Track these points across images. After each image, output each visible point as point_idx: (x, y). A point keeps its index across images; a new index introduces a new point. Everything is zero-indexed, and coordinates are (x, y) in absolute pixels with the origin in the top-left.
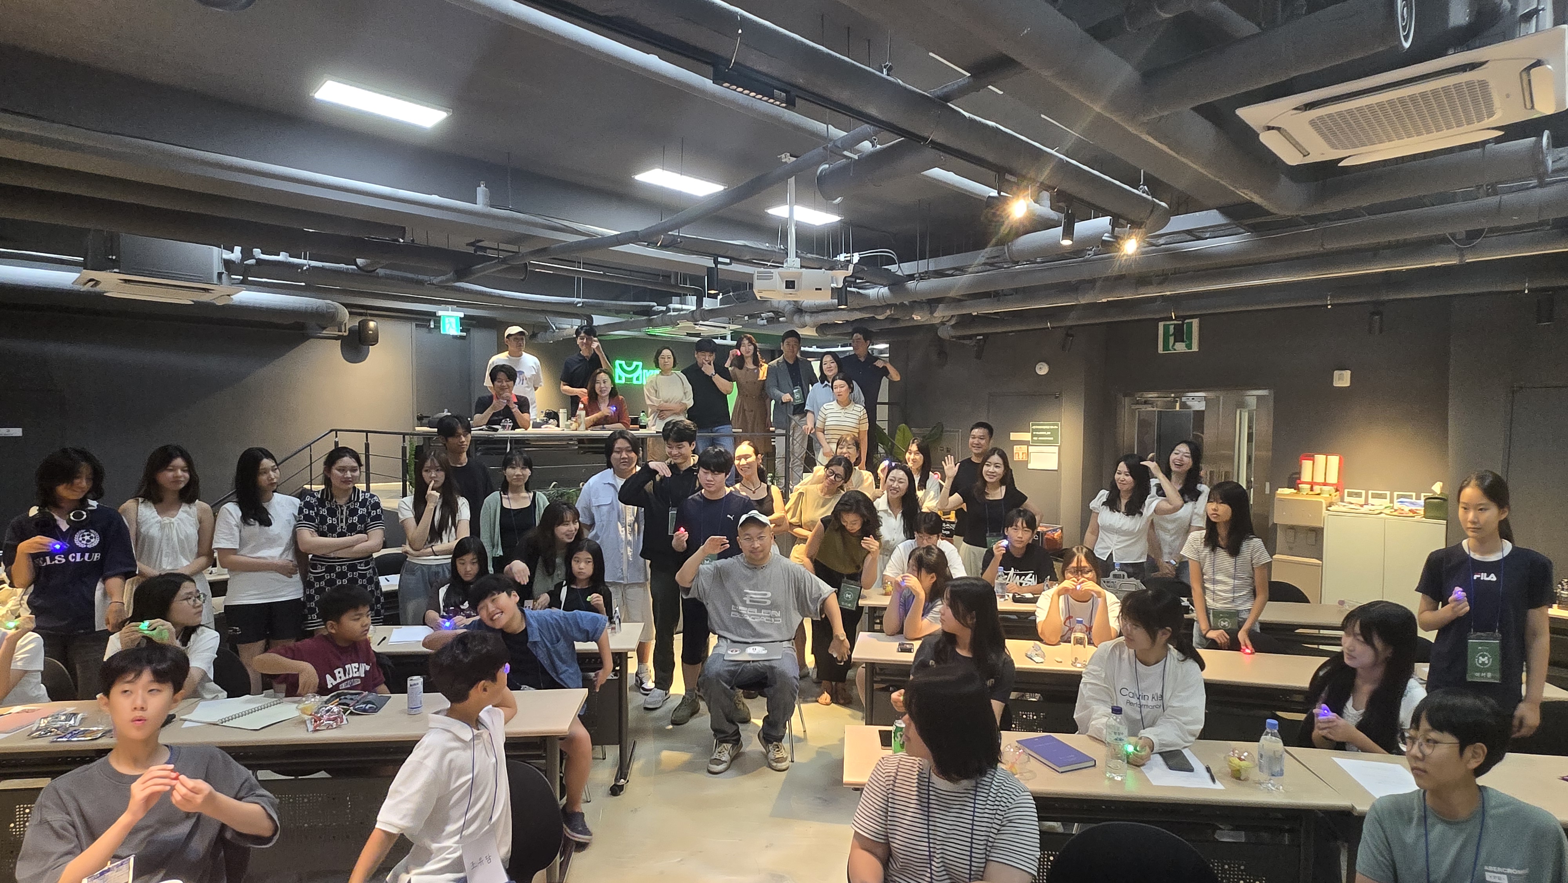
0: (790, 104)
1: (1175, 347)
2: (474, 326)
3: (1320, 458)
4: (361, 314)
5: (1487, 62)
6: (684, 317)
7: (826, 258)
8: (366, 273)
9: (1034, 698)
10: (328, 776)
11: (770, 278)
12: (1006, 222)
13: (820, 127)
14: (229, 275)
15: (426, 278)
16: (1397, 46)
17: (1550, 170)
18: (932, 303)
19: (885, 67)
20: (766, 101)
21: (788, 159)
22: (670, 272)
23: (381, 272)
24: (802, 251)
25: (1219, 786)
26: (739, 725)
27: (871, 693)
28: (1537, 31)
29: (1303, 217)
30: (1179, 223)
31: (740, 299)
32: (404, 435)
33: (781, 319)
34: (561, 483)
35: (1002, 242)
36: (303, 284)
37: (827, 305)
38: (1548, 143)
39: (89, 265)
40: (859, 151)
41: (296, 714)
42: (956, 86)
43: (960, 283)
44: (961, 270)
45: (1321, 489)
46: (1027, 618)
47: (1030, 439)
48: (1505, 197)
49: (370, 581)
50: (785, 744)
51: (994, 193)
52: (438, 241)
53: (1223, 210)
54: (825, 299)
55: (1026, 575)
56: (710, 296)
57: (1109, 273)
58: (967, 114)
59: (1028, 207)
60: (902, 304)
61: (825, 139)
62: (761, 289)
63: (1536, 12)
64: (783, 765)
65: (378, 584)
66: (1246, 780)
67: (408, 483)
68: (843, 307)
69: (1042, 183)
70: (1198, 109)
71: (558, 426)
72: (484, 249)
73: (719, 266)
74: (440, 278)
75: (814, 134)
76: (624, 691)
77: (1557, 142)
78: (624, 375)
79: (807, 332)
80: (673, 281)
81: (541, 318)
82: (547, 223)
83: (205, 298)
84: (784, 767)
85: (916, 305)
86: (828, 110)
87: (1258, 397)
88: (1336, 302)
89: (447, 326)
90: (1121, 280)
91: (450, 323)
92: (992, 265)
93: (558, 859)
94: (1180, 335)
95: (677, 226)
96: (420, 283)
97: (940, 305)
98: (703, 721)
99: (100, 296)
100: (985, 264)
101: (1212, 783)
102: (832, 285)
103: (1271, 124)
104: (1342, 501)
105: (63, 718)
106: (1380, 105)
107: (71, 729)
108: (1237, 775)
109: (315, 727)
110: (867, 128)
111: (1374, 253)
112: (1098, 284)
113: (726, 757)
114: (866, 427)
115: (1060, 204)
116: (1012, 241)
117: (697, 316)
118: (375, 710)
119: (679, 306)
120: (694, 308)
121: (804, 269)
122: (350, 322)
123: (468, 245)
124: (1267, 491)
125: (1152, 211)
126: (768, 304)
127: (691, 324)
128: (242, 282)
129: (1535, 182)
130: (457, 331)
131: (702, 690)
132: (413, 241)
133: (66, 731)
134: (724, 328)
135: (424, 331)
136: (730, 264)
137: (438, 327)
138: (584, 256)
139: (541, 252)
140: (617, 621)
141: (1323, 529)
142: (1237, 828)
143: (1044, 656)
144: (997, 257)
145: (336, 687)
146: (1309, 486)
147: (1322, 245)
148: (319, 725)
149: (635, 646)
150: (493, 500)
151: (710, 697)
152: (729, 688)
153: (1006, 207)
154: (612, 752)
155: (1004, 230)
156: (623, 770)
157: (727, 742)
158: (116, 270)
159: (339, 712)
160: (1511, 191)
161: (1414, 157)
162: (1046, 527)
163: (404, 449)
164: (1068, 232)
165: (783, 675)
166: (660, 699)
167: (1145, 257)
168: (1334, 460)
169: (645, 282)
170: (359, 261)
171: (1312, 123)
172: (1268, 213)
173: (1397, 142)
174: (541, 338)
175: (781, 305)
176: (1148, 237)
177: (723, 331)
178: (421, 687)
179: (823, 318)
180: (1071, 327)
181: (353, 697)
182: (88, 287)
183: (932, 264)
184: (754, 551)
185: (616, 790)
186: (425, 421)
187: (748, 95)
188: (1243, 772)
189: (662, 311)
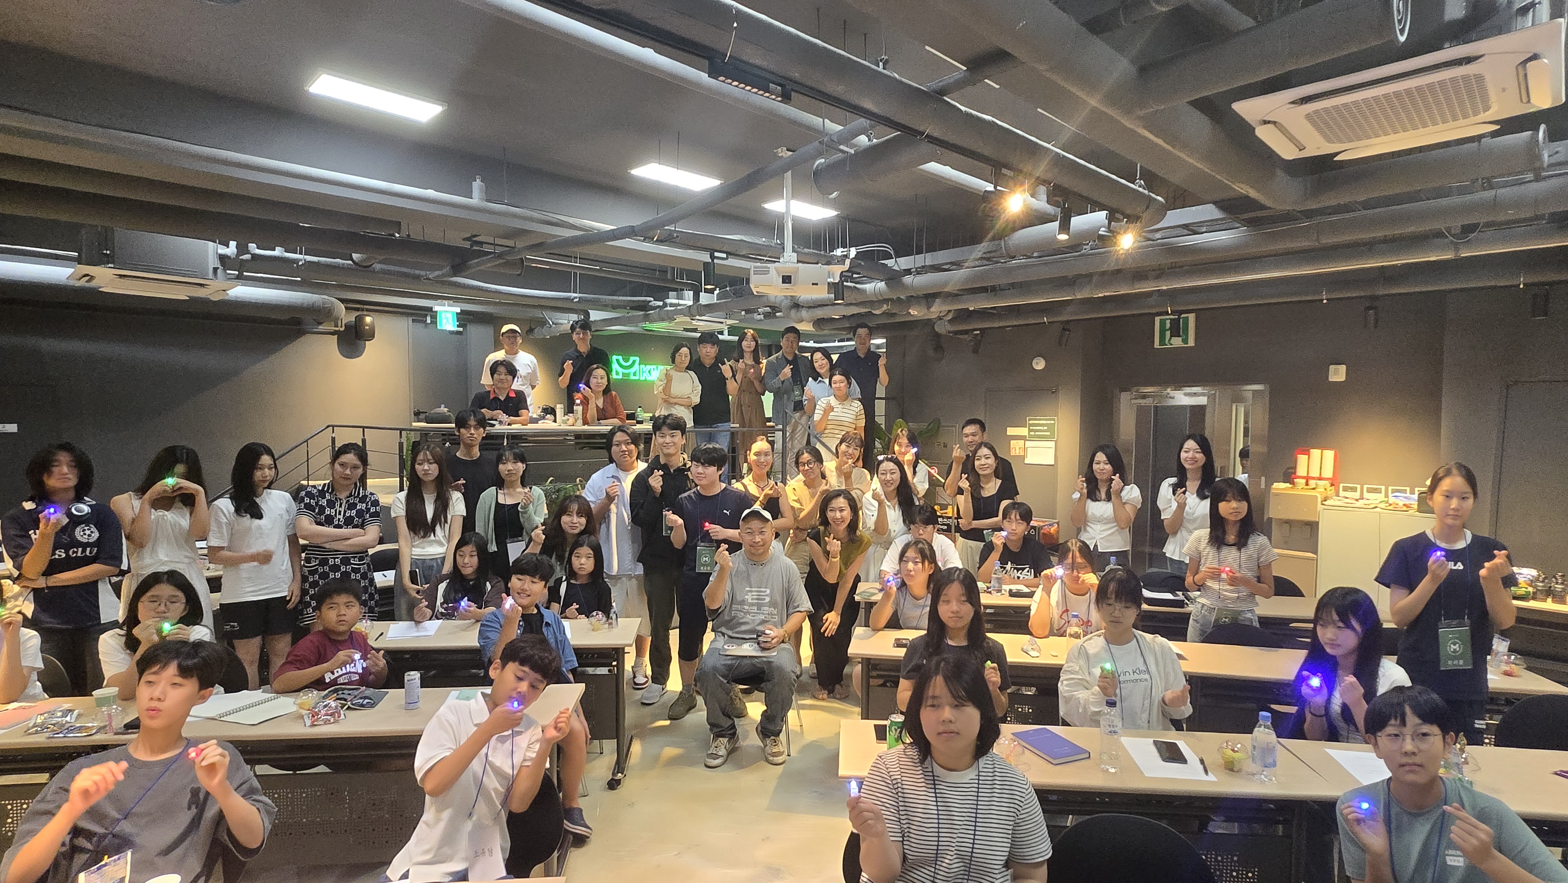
0: (786, 98)
1: (1172, 341)
2: (470, 321)
3: (1315, 453)
4: (357, 309)
5: (1481, 56)
6: (681, 312)
7: (822, 253)
8: (362, 268)
9: (1031, 692)
10: (328, 770)
11: (767, 272)
12: (1002, 216)
13: (816, 121)
14: (225, 270)
15: (423, 273)
16: (1392, 41)
17: (1545, 165)
18: (929, 298)
19: (881, 61)
20: (762, 95)
21: (784, 153)
22: (667, 267)
23: (378, 267)
24: (799, 245)
25: (1211, 777)
26: (735, 719)
27: (867, 687)
28: (1533, 25)
29: (1299, 212)
30: (1175, 217)
31: (738, 294)
32: (401, 430)
33: (778, 314)
34: (558, 479)
35: (1000, 236)
36: (299, 279)
37: (822, 300)
38: (1544, 139)
39: (84, 261)
40: (855, 146)
41: (294, 709)
42: (952, 80)
43: (955, 278)
44: (958, 265)
45: (1316, 484)
46: (1023, 612)
47: (1027, 434)
48: (1501, 191)
49: (364, 576)
50: (783, 736)
51: (990, 187)
52: (434, 235)
53: (1220, 204)
54: (822, 294)
55: (1023, 569)
56: (706, 291)
57: (1105, 268)
58: (963, 108)
59: (1024, 201)
60: (899, 298)
61: (821, 133)
62: (757, 285)
63: (1533, 5)
64: (780, 759)
65: (372, 580)
66: (1239, 771)
67: (405, 479)
68: (839, 302)
69: (1038, 178)
70: (1195, 104)
71: (555, 421)
72: (481, 243)
73: (716, 261)
74: (437, 273)
75: (809, 128)
76: (621, 686)
77: (1553, 136)
78: (621, 370)
79: (805, 327)
80: (669, 276)
81: (538, 313)
82: (543, 217)
83: (201, 293)
84: (780, 761)
85: (913, 300)
86: (824, 105)
87: (1254, 392)
88: (1333, 297)
89: (444, 321)
90: (1118, 274)
91: (447, 318)
92: (988, 259)
93: (555, 854)
94: (1177, 329)
95: (673, 221)
96: (417, 278)
97: (937, 300)
98: (699, 716)
99: (95, 293)
100: (981, 258)
101: (1204, 775)
102: (829, 280)
103: (1267, 118)
104: (1338, 495)
105: (59, 714)
106: (1376, 99)
107: (67, 725)
108: (1231, 767)
109: (313, 722)
110: (862, 122)
111: (1369, 247)
112: (1095, 278)
113: (722, 752)
114: (862, 423)
115: (1057, 199)
116: (1010, 234)
117: (694, 311)
118: (372, 706)
119: (676, 301)
120: (691, 303)
121: (801, 264)
122: (346, 317)
123: (464, 239)
124: (1263, 486)
125: (1147, 208)
126: (765, 299)
127: (688, 319)
128: (239, 277)
129: (1530, 176)
130: (454, 326)
131: (698, 684)
132: (409, 236)
133: (62, 728)
134: (722, 323)
135: (420, 326)
136: (727, 259)
137: (434, 322)
138: (578, 250)
139: (538, 247)
140: (614, 617)
141: (1318, 523)
142: (1229, 819)
143: (1039, 651)
144: (995, 251)
145: (334, 682)
146: (1304, 481)
147: (1318, 240)
148: (317, 720)
149: (631, 639)
150: (489, 497)
151: (707, 691)
152: (725, 681)
153: (1003, 201)
154: (610, 745)
155: (1000, 224)
156: (620, 766)
157: (723, 736)
158: (110, 265)
159: (336, 707)
160: (1505, 185)
161: (1410, 151)
162: (1043, 522)
163: (401, 445)
164: (1065, 226)
165: (780, 669)
166: (657, 694)
167: (1140, 253)
168: (1329, 455)
169: (643, 277)
170: (355, 256)
171: (1308, 116)
172: (1263, 207)
173: (1392, 137)
174: (539, 333)
175: (778, 300)
176: (1145, 232)
177: (720, 326)
178: (418, 682)
179: (820, 313)
180: (1068, 322)
181: (350, 692)
182: (83, 283)
183: (929, 259)
184: (753, 545)
185: (613, 784)
186: (422, 416)
187: (743, 88)
188: (1235, 763)
189: (659, 307)
